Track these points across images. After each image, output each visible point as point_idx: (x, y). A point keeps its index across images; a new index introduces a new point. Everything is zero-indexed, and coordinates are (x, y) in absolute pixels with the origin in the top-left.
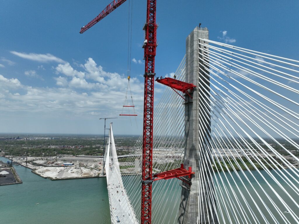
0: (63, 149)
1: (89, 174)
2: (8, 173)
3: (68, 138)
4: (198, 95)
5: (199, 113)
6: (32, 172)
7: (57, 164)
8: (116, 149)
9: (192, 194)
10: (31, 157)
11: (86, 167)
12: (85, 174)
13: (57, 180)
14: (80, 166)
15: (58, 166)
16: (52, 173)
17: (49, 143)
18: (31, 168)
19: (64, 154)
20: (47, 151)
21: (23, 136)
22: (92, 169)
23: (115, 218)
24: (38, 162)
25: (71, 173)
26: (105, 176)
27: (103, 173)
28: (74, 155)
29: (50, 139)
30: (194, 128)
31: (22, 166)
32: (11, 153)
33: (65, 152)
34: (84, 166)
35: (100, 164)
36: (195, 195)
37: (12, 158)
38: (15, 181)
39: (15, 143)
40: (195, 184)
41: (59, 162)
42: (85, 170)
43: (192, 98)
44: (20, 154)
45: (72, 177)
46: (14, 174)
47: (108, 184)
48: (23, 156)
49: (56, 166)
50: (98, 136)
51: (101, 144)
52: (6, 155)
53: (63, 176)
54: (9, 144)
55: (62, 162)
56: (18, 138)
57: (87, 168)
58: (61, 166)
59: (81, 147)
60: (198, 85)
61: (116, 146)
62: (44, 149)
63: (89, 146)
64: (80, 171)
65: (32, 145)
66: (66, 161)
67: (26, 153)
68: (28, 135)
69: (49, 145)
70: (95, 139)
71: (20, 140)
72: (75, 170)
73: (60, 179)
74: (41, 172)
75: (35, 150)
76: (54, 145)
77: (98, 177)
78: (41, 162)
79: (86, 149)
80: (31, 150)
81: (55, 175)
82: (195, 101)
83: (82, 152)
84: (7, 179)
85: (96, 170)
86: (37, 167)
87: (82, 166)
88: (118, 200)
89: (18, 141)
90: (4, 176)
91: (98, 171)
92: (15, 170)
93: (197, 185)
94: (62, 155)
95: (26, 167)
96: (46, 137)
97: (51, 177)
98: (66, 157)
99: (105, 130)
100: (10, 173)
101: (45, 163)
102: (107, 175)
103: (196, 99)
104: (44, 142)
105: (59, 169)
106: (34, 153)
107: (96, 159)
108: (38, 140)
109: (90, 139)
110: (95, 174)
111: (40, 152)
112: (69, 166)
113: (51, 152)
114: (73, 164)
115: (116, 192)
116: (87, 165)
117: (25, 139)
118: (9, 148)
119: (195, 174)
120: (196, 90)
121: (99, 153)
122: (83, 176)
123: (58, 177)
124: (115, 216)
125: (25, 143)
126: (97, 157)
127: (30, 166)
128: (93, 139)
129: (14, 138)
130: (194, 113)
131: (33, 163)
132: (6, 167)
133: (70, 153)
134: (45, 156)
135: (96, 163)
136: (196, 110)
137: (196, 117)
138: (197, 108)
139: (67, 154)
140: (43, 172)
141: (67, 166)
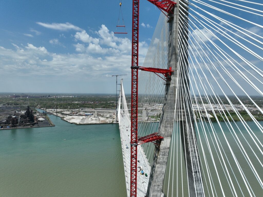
0: (84, 104)
1: (105, 121)
2: (44, 119)
3: (88, 96)
4: (178, 11)
5: (179, 26)
6: (61, 119)
7: (80, 114)
8: (127, 104)
9: (171, 87)
10: (60, 109)
11: (102, 116)
12: (102, 121)
13: (80, 125)
14: (98, 116)
15: (80, 116)
16: (76, 120)
17: (73, 99)
18: (60, 116)
19: (85, 107)
20: (72, 105)
21: (53, 95)
22: (107, 118)
23: (125, 146)
24: (65, 113)
25: (91, 120)
26: (118, 123)
27: (116, 120)
28: (93, 108)
29: (74, 97)
30: (174, 37)
31: (54, 115)
32: (44, 106)
33: (86, 106)
34: (101, 116)
35: (114, 114)
36: (174, 88)
37: (46, 109)
38: (50, 125)
39: (47, 100)
40: (174, 80)
41: (81, 113)
42: (102, 119)
43: (173, 14)
44: (51, 107)
45: (91, 123)
46: (48, 120)
47: (119, 125)
48: (54, 108)
49: (79, 115)
50: (112, 95)
51: (114, 101)
52: (42, 108)
53: (85, 122)
54: (43, 100)
55: (84, 113)
56: (49, 96)
57: (104, 117)
58: (83, 116)
59: (98, 102)
60: (178, 2)
61: (127, 102)
62: (69, 104)
63: (105, 102)
64: (98, 119)
65: (60, 101)
66: (87, 112)
67: (56, 106)
68: (57, 94)
69: (73, 101)
70: (110, 97)
71: (51, 97)
72: (94, 118)
73: (83, 124)
74: (68, 119)
75: (62, 104)
76: (77, 101)
77: (112, 123)
78: (68, 113)
79: (103, 104)
80: (59, 104)
81: (79, 121)
82: (176, 16)
83: (99, 106)
84: (44, 123)
85: (110, 119)
86: (65, 116)
87: (99, 116)
88: (127, 136)
89: (49, 98)
90: (42, 121)
91: (112, 119)
92: (49, 118)
93: (175, 81)
94: (84, 108)
95: (57, 116)
96: (71, 96)
97: (76, 122)
98: (87, 110)
99: (117, 85)
100: (46, 119)
101: (71, 113)
102: (119, 122)
103: (176, 14)
104: (69, 99)
105: (81, 117)
106: (61, 106)
107: (111, 111)
108: (64, 98)
109: (106, 97)
110: (110, 121)
111: (67, 106)
112: (89, 115)
113: (75, 106)
114: (92, 114)
115: (126, 130)
116: (103, 115)
117: (55, 97)
118: (43, 103)
119: (174, 72)
120: (176, 7)
121: (113, 107)
122: (100, 122)
123: (81, 123)
124: (125, 144)
125: (54, 99)
126: (111, 110)
127: (59, 115)
128: (108, 97)
129: (46, 96)
130: (174, 25)
131: (62, 113)
132: (42, 115)
133: (89, 106)
134: (70, 108)
135: (110, 114)
136: (176, 23)
137: (176, 29)
138: (177, 22)
139: (88, 107)
140: (70, 119)
141: (88, 116)
